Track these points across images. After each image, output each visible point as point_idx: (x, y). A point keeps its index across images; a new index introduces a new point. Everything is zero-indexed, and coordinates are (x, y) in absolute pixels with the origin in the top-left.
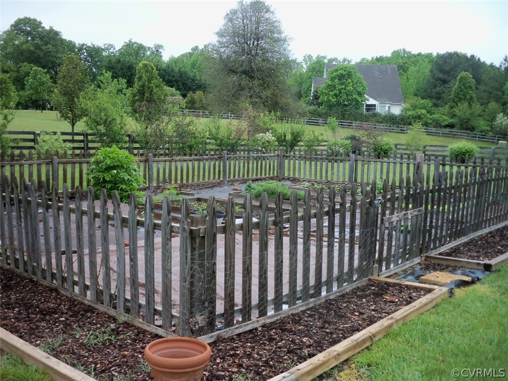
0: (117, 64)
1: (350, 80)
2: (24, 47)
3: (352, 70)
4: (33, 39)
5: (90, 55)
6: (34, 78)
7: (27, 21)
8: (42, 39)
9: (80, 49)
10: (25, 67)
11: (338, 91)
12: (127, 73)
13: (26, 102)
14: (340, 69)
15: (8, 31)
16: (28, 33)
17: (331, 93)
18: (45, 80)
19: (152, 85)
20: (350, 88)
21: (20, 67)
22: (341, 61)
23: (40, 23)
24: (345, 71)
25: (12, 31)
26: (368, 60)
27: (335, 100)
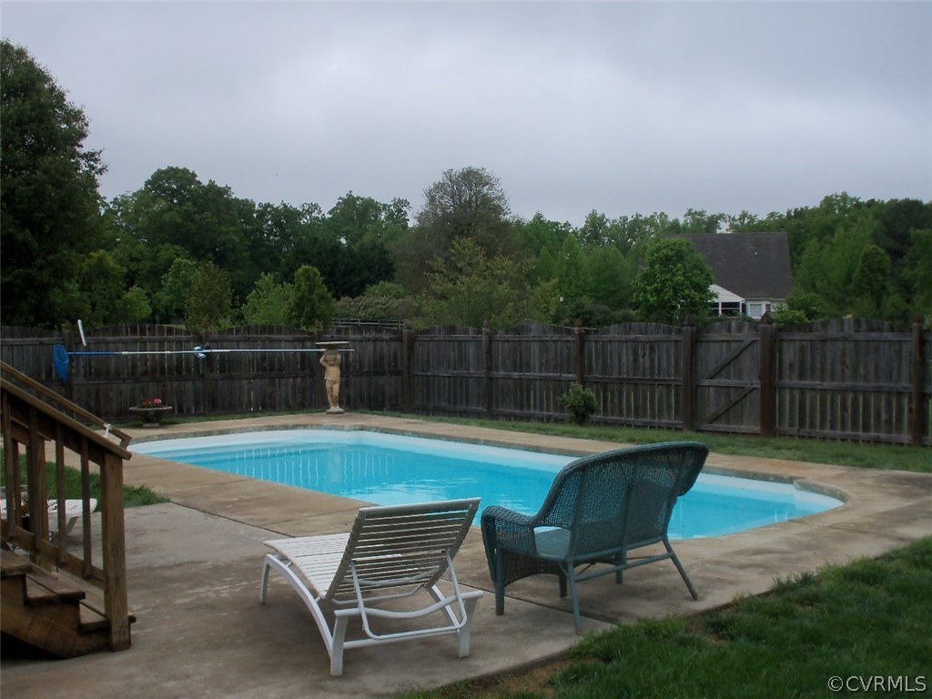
0: (312, 246)
1: (679, 265)
2: (166, 217)
3: (684, 248)
4: (180, 203)
5: (278, 224)
6: (176, 275)
7: (172, 173)
8: (195, 203)
9: (262, 214)
10: (167, 251)
11: (660, 284)
12: (328, 259)
13: (167, 310)
14: (665, 247)
15: (141, 191)
16: (174, 193)
17: (649, 288)
18: (192, 277)
19: (314, 296)
20: (679, 278)
21: (158, 251)
22: (737, 217)
23: (194, 175)
24: (672, 250)
25: (147, 191)
26: (781, 216)
27: (655, 298)
